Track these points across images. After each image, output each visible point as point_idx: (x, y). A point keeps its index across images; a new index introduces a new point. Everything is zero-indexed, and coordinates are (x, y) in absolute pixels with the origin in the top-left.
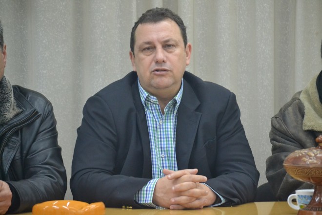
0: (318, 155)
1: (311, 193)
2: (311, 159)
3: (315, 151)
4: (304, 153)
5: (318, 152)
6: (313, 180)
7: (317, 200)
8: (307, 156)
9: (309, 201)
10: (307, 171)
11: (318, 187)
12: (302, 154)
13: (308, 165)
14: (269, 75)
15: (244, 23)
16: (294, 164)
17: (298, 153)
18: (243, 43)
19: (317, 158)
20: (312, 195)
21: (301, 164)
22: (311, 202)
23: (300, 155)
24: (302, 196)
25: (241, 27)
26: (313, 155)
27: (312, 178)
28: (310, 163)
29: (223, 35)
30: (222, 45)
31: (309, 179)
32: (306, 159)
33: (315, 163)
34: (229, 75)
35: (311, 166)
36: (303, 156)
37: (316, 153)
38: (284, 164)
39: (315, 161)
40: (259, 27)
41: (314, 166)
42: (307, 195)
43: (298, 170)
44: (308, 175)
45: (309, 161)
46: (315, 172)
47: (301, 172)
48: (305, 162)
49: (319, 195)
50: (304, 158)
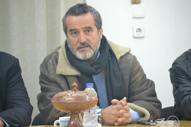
0: (73, 95)
1: (68, 119)
2: (68, 97)
3: (71, 92)
4: (64, 94)
5: (73, 93)
6: (70, 111)
7: (72, 123)
8: (66, 96)
9: (67, 124)
10: (66, 105)
11: (72, 115)
12: (63, 95)
13: (67, 101)
14: (43, 44)
15: (27, 10)
16: (58, 101)
17: (60, 94)
18: (27, 24)
19: (72, 97)
20: (69, 120)
21: (62, 101)
22: (68, 124)
23: (62, 95)
24: (63, 121)
25: (25, 13)
26: (70, 95)
27: (69, 109)
28: (68, 100)
29: (13, 18)
30: (13, 24)
31: (67, 110)
32: (65, 98)
33: (71, 100)
34: (18, 44)
35: (68, 102)
36: (64, 96)
37: (71, 94)
38: (52, 101)
39: (71, 99)
40: (37, 13)
41: (70, 102)
42: (66, 120)
43: (60, 105)
44: (67, 107)
45: (67, 99)
46: (71, 106)
47: (63, 106)
48: (65, 99)
49: (73, 120)
50: (64, 97)
